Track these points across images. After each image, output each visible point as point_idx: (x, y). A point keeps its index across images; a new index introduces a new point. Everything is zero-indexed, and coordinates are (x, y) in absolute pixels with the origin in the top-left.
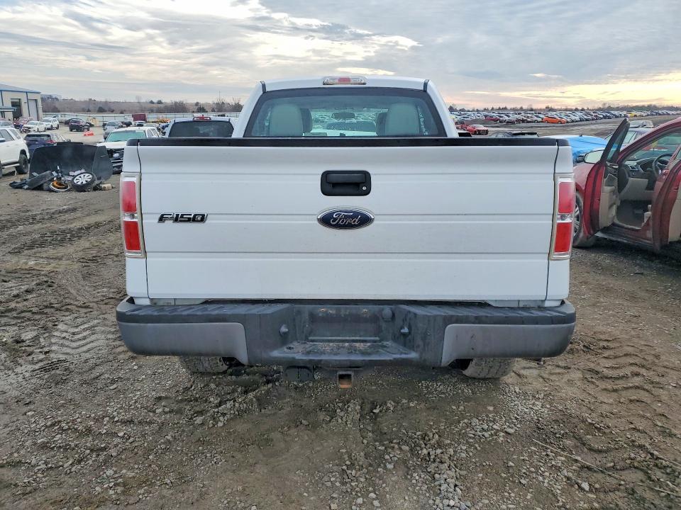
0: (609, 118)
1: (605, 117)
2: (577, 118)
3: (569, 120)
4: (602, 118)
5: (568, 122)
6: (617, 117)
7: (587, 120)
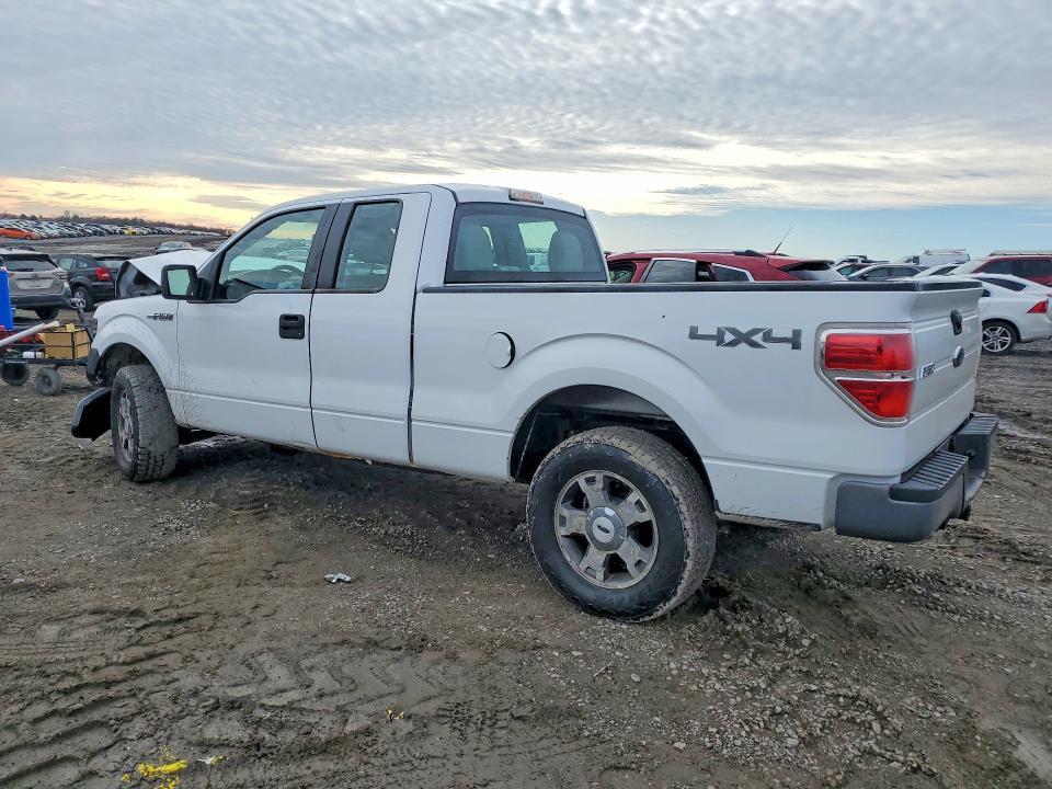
0: (101, 234)
1: (95, 233)
2: (56, 232)
3: (43, 234)
4: (90, 235)
5: (42, 238)
6: (110, 233)
7: (70, 236)
